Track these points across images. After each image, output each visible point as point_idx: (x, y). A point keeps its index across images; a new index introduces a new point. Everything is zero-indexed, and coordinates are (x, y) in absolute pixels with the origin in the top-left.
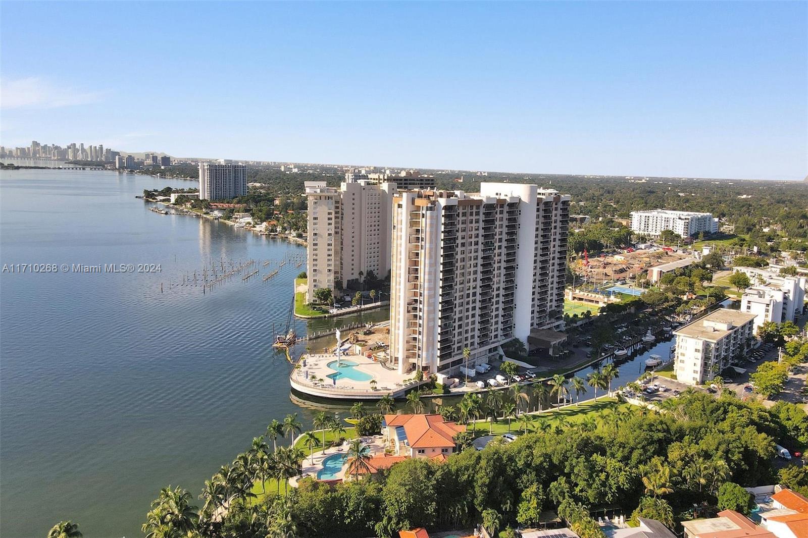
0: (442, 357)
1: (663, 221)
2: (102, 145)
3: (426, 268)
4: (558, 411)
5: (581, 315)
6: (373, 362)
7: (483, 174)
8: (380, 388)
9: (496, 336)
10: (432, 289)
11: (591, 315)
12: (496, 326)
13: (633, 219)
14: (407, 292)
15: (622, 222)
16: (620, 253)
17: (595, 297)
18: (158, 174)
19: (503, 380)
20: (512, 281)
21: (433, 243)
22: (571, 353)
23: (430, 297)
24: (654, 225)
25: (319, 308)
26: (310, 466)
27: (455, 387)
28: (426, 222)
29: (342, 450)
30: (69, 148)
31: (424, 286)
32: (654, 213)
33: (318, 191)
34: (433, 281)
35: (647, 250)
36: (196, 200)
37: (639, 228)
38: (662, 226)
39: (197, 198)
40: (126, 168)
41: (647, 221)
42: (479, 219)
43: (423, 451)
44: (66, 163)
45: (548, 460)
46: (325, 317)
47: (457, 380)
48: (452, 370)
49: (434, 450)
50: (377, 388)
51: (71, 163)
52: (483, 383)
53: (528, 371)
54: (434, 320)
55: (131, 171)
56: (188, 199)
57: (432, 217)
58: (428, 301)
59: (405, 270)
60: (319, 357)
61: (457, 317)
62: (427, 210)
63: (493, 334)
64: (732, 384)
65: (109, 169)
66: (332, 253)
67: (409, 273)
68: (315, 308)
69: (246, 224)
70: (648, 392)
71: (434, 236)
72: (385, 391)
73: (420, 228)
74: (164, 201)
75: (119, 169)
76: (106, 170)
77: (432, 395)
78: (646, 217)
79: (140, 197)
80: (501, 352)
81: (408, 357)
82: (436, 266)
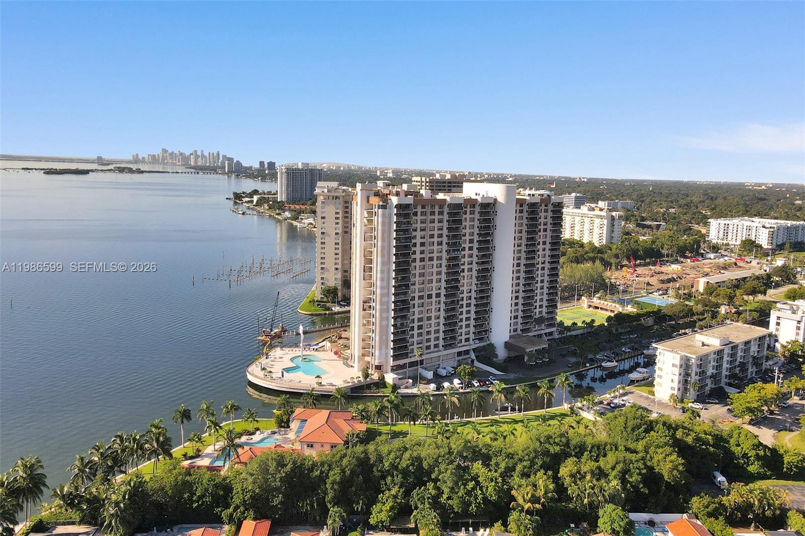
0: (395, 357)
1: (745, 230)
2: (218, 152)
3: (378, 266)
4: (498, 419)
5: (582, 323)
6: (338, 359)
7: (582, 180)
8: (326, 384)
9: (467, 340)
10: (384, 287)
11: (594, 325)
12: (466, 329)
13: (711, 226)
14: (362, 290)
15: (701, 230)
16: (682, 262)
17: (611, 305)
18: (260, 178)
19: (459, 384)
20: (487, 284)
21: (385, 242)
22: (551, 361)
23: (382, 295)
24: (735, 234)
25: (323, 305)
26: (212, 452)
27: (406, 388)
28: (378, 220)
29: (252, 439)
30: (191, 154)
31: (376, 284)
32: (736, 221)
33: (326, 191)
34: (385, 280)
35: (717, 260)
36: (273, 202)
37: (717, 237)
38: (744, 235)
39: (275, 201)
40: (234, 172)
41: (726, 228)
42: (443, 219)
43: (312, 446)
44: (186, 168)
45: (416, 464)
46: (326, 314)
47: (411, 381)
48: (409, 371)
49: (322, 446)
50: (322, 384)
51: (191, 168)
52: (435, 386)
53: (491, 377)
54: (388, 319)
55: (237, 175)
56: (266, 200)
57: (384, 216)
58: (381, 300)
59: (360, 268)
60: (289, 351)
61: (416, 317)
62: (379, 208)
63: (463, 337)
64: (717, 405)
65: (220, 174)
66: (339, 251)
67: (364, 272)
68: (320, 304)
69: (309, 225)
70: (611, 407)
71: (386, 235)
72: (331, 387)
73: (373, 226)
74: (248, 202)
75: (228, 174)
76: (217, 174)
77: (379, 394)
78: (725, 224)
79: (230, 199)
80: (473, 356)
81: (364, 355)
82: (389, 264)
